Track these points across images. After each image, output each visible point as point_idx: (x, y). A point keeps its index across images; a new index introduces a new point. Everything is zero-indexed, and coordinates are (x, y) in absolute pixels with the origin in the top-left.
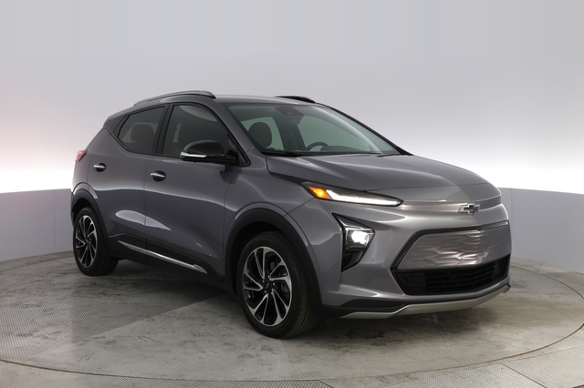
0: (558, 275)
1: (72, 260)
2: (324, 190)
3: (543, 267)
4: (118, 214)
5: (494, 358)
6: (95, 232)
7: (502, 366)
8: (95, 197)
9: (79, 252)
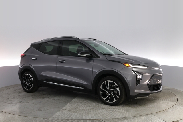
1: (21, 87)
2: (129, 64)
4: (41, 74)
6: (32, 79)
7: (153, 115)
8: (33, 69)
9: (24, 85)
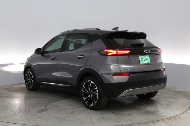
0: (181, 92)
3: (176, 89)
5: (160, 119)
7: (162, 122)
